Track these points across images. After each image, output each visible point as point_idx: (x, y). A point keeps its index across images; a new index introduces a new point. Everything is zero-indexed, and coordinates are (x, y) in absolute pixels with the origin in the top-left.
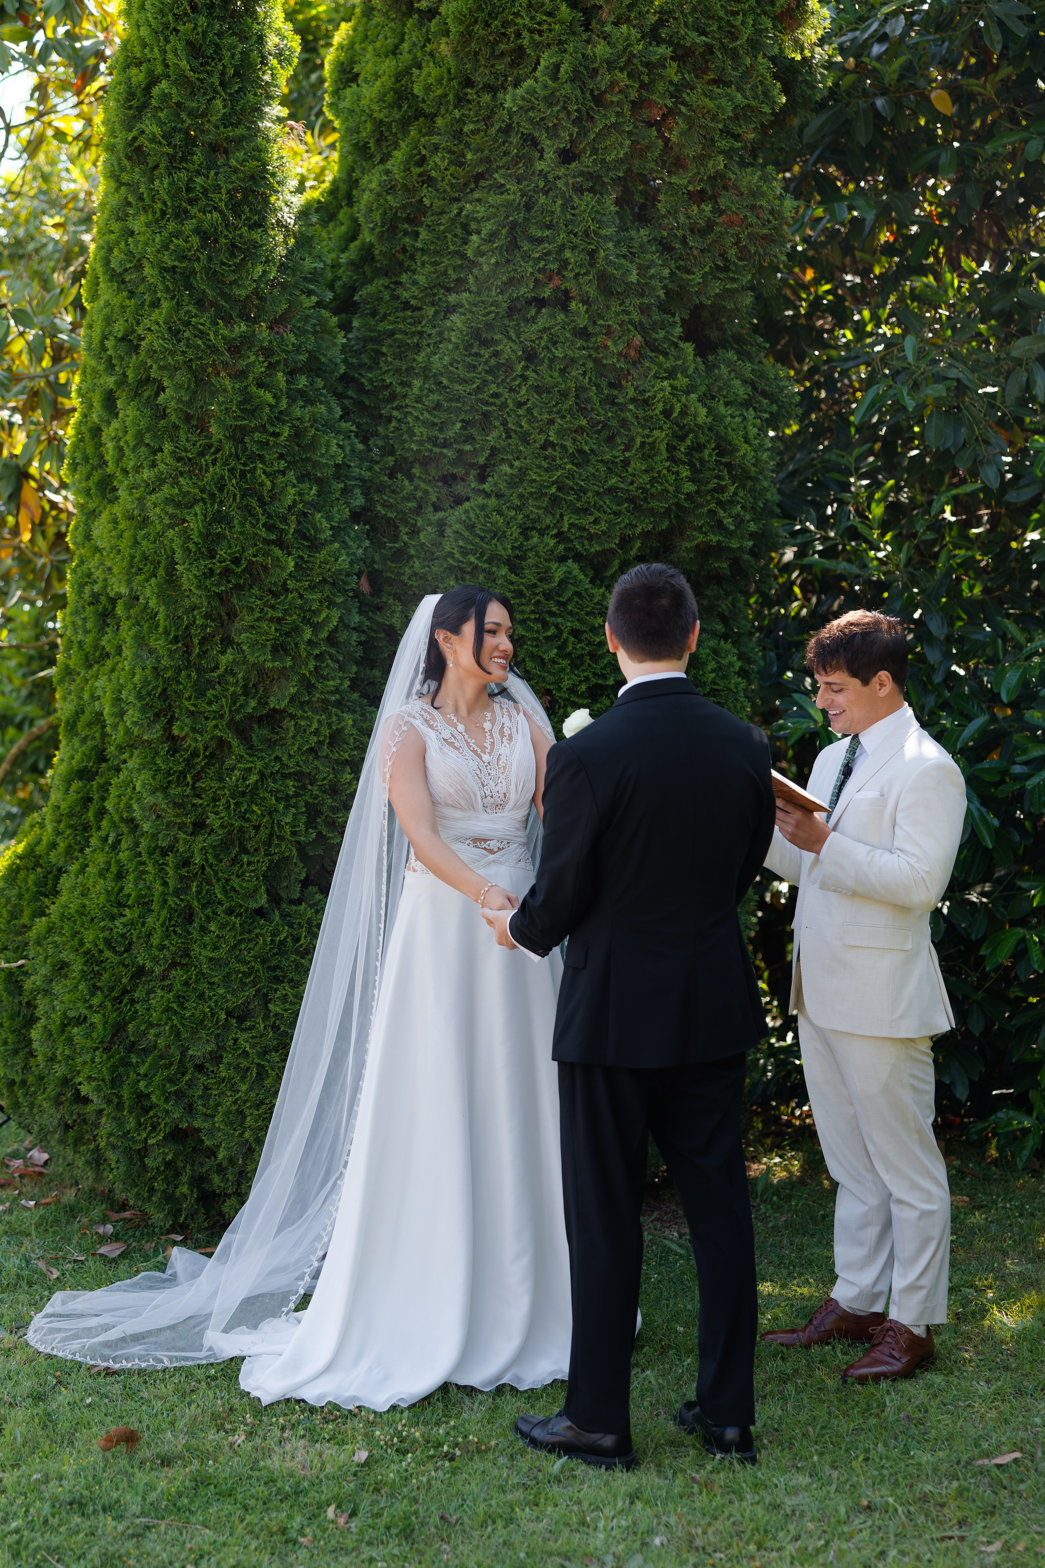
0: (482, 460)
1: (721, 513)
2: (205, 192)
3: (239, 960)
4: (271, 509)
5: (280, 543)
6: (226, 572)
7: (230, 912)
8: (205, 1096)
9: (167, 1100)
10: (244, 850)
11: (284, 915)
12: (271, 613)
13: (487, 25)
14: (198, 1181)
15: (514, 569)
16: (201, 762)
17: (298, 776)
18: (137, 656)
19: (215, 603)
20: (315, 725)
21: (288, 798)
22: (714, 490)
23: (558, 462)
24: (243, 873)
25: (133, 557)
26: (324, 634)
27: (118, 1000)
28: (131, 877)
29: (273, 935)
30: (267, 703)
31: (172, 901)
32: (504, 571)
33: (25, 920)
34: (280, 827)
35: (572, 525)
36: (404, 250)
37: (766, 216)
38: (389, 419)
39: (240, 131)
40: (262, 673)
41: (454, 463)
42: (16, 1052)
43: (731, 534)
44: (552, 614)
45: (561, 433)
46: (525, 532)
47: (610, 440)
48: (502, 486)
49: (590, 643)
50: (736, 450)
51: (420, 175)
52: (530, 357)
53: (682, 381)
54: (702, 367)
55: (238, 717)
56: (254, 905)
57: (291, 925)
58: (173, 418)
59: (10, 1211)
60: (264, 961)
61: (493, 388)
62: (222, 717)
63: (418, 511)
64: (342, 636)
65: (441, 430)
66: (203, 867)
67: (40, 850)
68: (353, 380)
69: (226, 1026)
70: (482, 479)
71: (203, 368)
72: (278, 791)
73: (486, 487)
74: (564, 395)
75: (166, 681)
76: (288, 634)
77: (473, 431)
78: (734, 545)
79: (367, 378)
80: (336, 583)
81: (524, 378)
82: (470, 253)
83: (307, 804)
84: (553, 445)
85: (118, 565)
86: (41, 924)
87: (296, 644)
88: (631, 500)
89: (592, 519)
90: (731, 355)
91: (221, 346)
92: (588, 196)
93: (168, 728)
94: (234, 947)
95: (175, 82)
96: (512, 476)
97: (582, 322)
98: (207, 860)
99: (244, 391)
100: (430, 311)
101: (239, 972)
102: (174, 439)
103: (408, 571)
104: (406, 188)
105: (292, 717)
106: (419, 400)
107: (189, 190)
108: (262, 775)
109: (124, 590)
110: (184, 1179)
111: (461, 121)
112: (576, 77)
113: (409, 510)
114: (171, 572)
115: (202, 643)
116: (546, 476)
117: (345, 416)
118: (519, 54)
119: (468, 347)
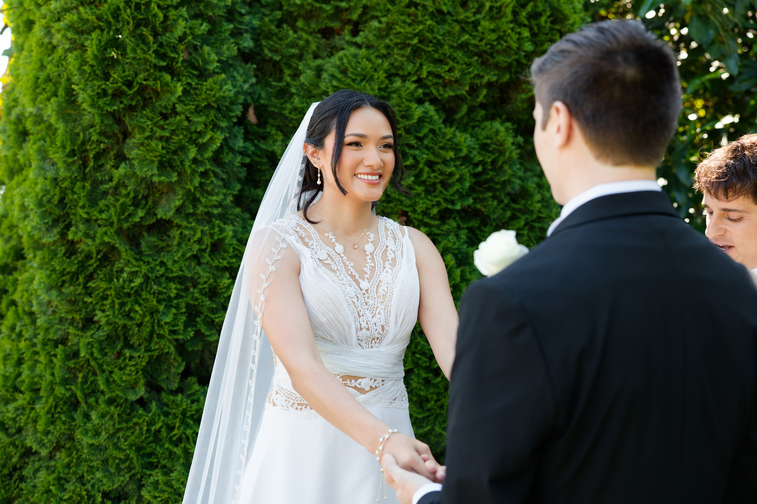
0: (355, 17)
3: (117, 447)
4: (163, 39)
5: (170, 69)
6: (119, 93)
7: (111, 402)
10: (128, 345)
11: (162, 405)
12: (159, 133)
16: (93, 264)
17: (181, 280)
18: (42, 168)
19: (109, 121)
20: (198, 235)
21: (170, 299)
23: (420, 18)
24: (126, 366)
25: (38, 78)
26: (209, 154)
29: (150, 424)
30: (156, 215)
31: (60, 391)
34: (160, 326)
35: (430, 73)
40: (150, 185)
41: (332, 18)
44: (411, 147)
46: (390, 76)
48: (371, 37)
49: (442, 173)
50: (566, 18)
55: (125, 226)
56: (133, 397)
57: (166, 414)
60: (139, 449)
62: (112, 224)
63: (300, 57)
64: (228, 158)
66: (88, 360)
70: (355, 33)
72: (160, 293)
73: (358, 39)
75: (63, 192)
76: (175, 152)
80: (221, 109)
83: (188, 305)
87: (182, 162)
88: (480, 55)
89: (447, 68)
93: (63, 235)
94: (113, 435)
96: (380, 29)
98: (92, 354)
101: (115, 458)
103: (289, 106)
105: (179, 226)
108: (147, 278)
109: (32, 110)
113: (293, 56)
114: (70, 94)
115: (97, 157)
116: (409, 29)
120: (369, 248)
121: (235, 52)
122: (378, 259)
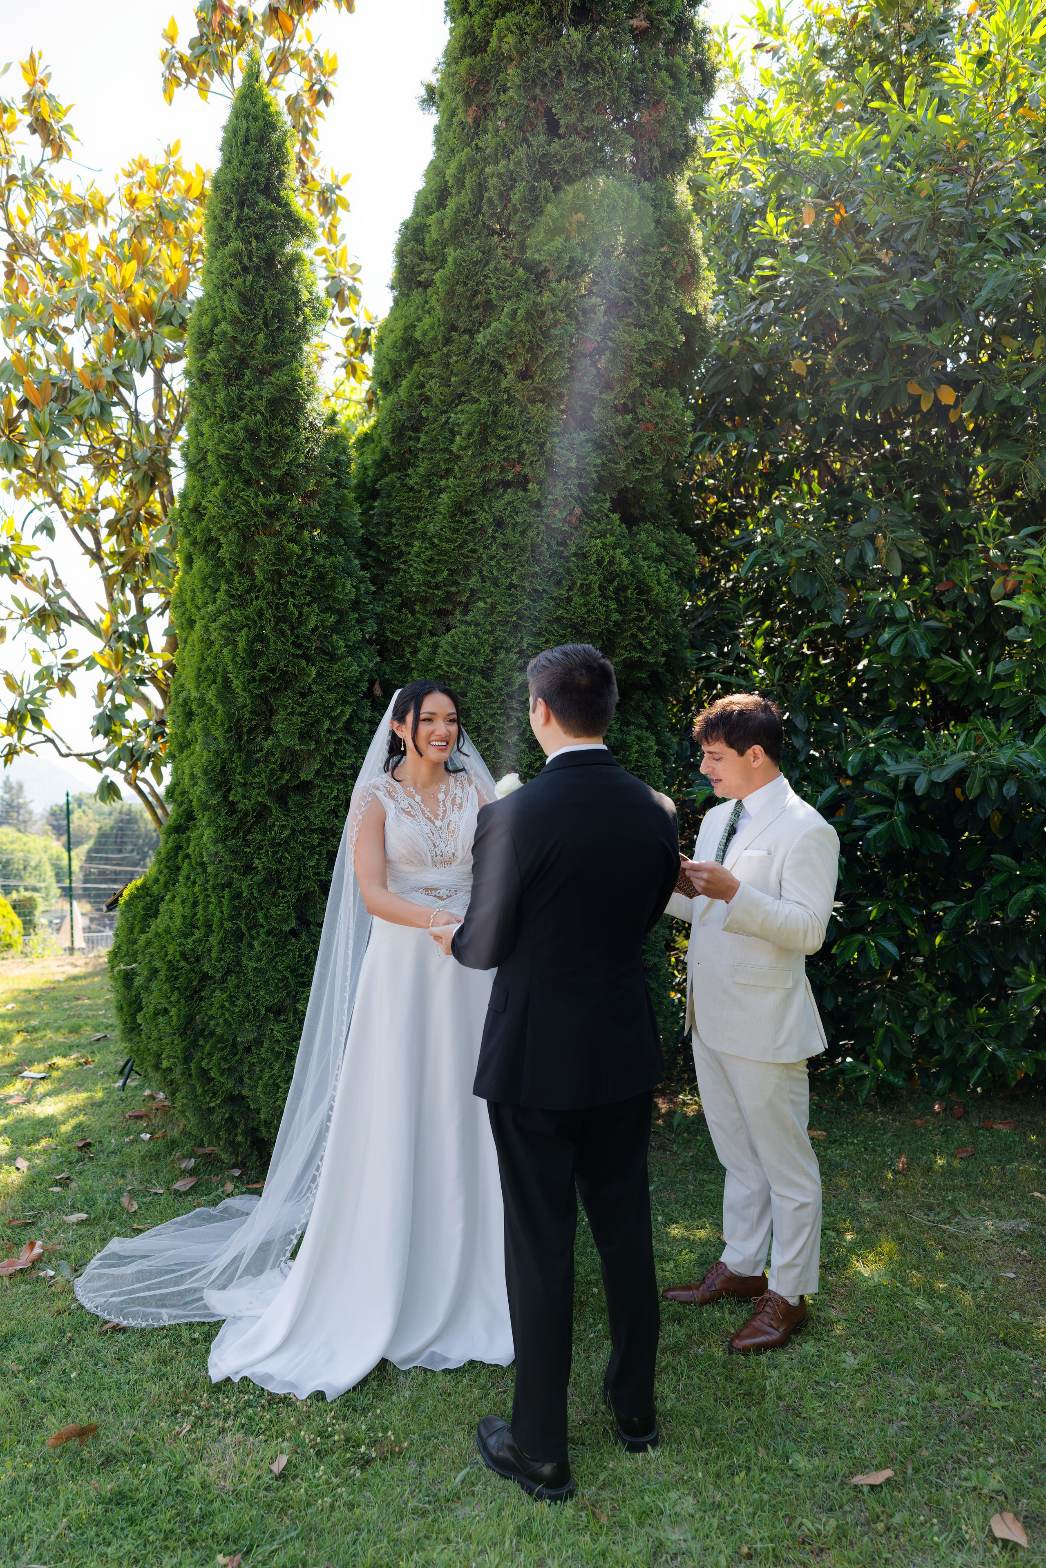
0: (464, 599)
1: (641, 636)
2: (251, 401)
3: (275, 969)
4: (299, 632)
5: (306, 657)
6: (264, 679)
7: (269, 933)
8: (251, 1072)
9: (222, 1075)
10: (281, 886)
12: (299, 709)
13: (466, 284)
14: (252, 1131)
15: (487, 677)
16: (250, 821)
18: (206, 743)
19: (258, 702)
21: (313, 847)
22: (635, 619)
23: (519, 598)
24: (280, 903)
25: (201, 669)
26: (340, 725)
27: (190, 997)
28: (200, 907)
29: (301, 950)
30: (299, 777)
31: (228, 925)
32: (479, 678)
33: (136, 934)
34: (306, 869)
36: (410, 451)
37: (672, 423)
38: (398, 570)
39: (279, 357)
40: (294, 753)
41: (444, 601)
42: (131, 1030)
43: (649, 652)
45: (522, 577)
46: (495, 649)
47: (558, 582)
48: (479, 616)
50: (651, 590)
51: (420, 395)
52: (499, 524)
53: (610, 539)
54: (626, 531)
55: (275, 787)
56: (286, 928)
58: (228, 566)
59: (132, 1142)
60: (293, 971)
61: (471, 545)
62: (264, 787)
63: (419, 636)
64: (357, 727)
65: (433, 577)
66: (249, 899)
67: (149, 883)
68: (374, 544)
69: (265, 1019)
70: (465, 612)
71: (248, 527)
72: (305, 842)
73: (468, 618)
74: (523, 549)
75: (224, 761)
76: (312, 725)
77: (458, 578)
78: (651, 660)
79: (383, 542)
81: (494, 538)
82: (454, 449)
84: (516, 587)
86: (143, 938)
87: (318, 732)
88: (573, 626)
90: (649, 526)
91: (260, 511)
92: (539, 405)
93: (225, 797)
94: (272, 960)
95: (231, 323)
96: (485, 609)
97: (537, 497)
98: (252, 894)
99: (279, 545)
100: (427, 492)
102: (229, 582)
104: (410, 406)
105: (318, 786)
106: (418, 556)
107: (240, 400)
108: (293, 830)
110: (239, 1131)
111: (448, 355)
112: (529, 317)
113: (412, 636)
114: (226, 680)
115: (249, 732)
116: (509, 608)
117: (364, 567)
118: (488, 305)
119: (453, 516)
120: (441, 796)
122: (449, 804)
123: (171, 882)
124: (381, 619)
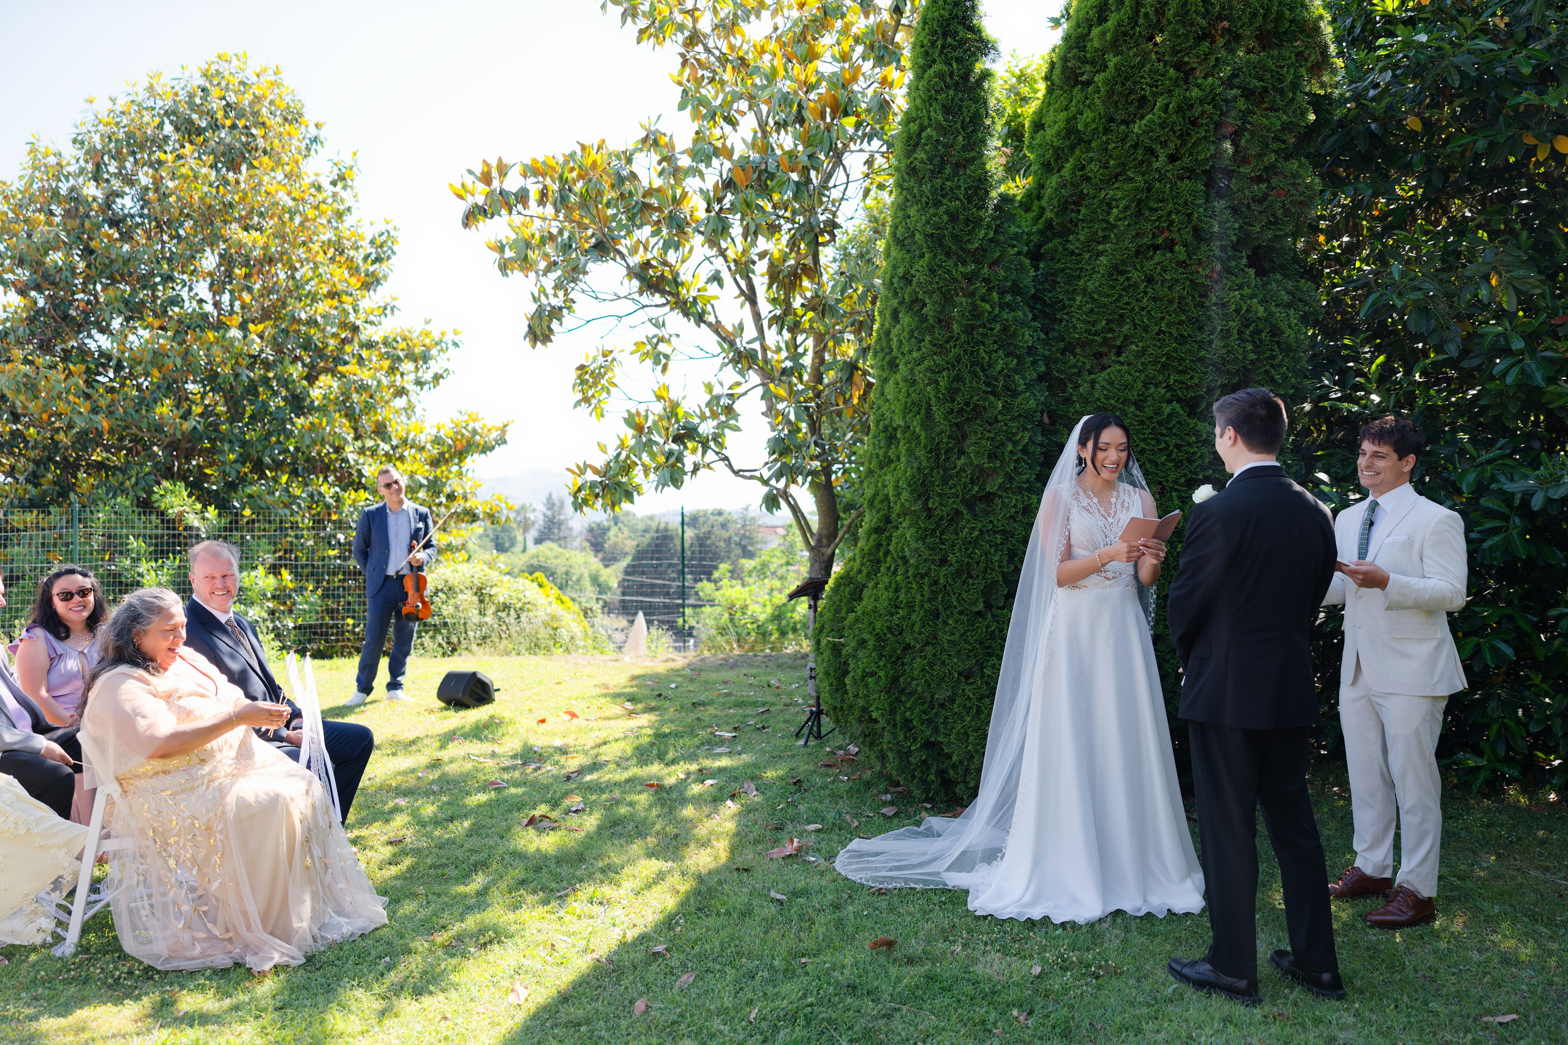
0: (1118, 343)
2: (951, 190)
3: (966, 642)
4: (988, 373)
5: (993, 393)
6: (961, 411)
7: (961, 613)
8: (945, 723)
9: (922, 724)
10: (970, 576)
11: (993, 616)
12: (987, 435)
13: (1123, 85)
14: (941, 773)
16: (945, 523)
17: (1003, 532)
18: (908, 461)
19: (954, 429)
22: (1268, 358)
23: (1167, 342)
24: (969, 590)
25: (907, 403)
26: (1020, 447)
27: (895, 663)
28: (903, 591)
29: (987, 627)
30: (984, 489)
31: (927, 605)
32: (1132, 409)
33: (843, 614)
35: (1175, 381)
36: (1071, 221)
37: (1302, 189)
38: (1061, 320)
39: (973, 154)
40: (982, 470)
41: (1101, 345)
42: (837, 690)
44: (1163, 435)
45: (1169, 325)
46: (1146, 385)
47: (1200, 329)
48: (1131, 357)
50: (1283, 333)
51: (1081, 176)
52: (1150, 280)
53: (1247, 291)
54: (1260, 283)
55: (967, 497)
58: (931, 321)
59: (834, 781)
60: (981, 643)
61: (1126, 299)
62: (957, 497)
63: (1079, 374)
64: (1032, 449)
65: (1093, 325)
66: (945, 586)
67: (852, 574)
68: (1039, 298)
69: (958, 681)
70: (1119, 354)
71: (949, 291)
73: (1121, 359)
74: (1171, 302)
75: (925, 476)
76: (998, 447)
77: (1114, 326)
79: (1048, 297)
80: (1027, 416)
81: (1146, 293)
82: (1112, 220)
83: (1008, 549)
84: (1164, 332)
85: (898, 407)
86: (851, 617)
87: (1003, 454)
88: (1214, 365)
89: (1188, 377)
90: (1278, 277)
91: (959, 277)
92: (1186, 182)
93: (925, 504)
94: (963, 634)
95: (935, 129)
96: (1137, 351)
97: (1183, 257)
98: (948, 582)
99: (974, 304)
100: (1087, 256)
101: (966, 649)
102: (932, 334)
103: (1072, 410)
104: (1072, 184)
105: (1000, 497)
106: (1080, 308)
107: (942, 189)
108: (981, 531)
109: (901, 423)
110: (933, 771)
111: (1107, 143)
112: (1179, 109)
113: (1073, 374)
114: (929, 412)
115: (947, 453)
116: (1159, 351)
117: (1034, 319)
118: (1143, 100)
119: (1110, 275)
121: (1035, 375)
123: (873, 573)
124: (1048, 361)
